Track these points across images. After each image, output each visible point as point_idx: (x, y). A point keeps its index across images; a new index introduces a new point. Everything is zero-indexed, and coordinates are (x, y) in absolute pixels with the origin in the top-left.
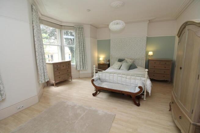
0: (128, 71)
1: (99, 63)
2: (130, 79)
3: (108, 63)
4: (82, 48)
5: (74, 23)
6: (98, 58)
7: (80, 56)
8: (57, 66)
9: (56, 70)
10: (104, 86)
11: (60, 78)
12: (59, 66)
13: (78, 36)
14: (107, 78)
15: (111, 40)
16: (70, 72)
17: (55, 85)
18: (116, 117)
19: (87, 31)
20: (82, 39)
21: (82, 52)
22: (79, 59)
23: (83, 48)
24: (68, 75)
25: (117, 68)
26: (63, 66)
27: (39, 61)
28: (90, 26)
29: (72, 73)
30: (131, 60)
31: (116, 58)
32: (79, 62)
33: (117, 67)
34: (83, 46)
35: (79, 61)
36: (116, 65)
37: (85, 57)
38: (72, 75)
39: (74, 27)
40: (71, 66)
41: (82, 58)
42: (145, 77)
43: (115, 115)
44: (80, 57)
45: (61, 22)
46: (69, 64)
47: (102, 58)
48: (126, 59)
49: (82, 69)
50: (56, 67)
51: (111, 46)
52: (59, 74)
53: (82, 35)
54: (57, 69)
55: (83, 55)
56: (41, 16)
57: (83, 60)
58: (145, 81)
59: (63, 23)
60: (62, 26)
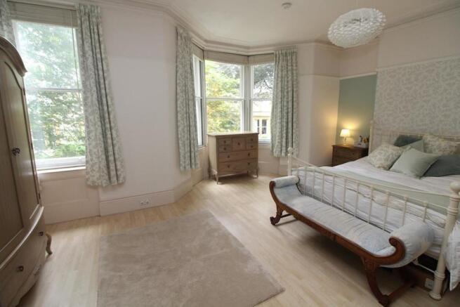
0: (417, 180)
1: (339, 144)
2: (385, 204)
3: (363, 145)
4: (288, 102)
5: (274, 45)
6: (339, 129)
7: (281, 122)
8: (225, 142)
9: (222, 150)
10: (294, 205)
11: (229, 167)
12: (228, 142)
13: (280, 75)
14: (315, 187)
15: (379, 76)
16: (256, 159)
17: (217, 179)
18: (280, 297)
19: (307, 60)
20: (290, 82)
21: (288, 113)
22: (278, 130)
23: (290, 104)
24: (249, 164)
25: (379, 162)
26: (239, 144)
27: (183, 129)
28: (313, 44)
29: (259, 162)
30: (444, 144)
31: (393, 132)
32: (277, 138)
33: (380, 159)
34: (290, 99)
35: (278, 134)
36: (380, 154)
37: (295, 126)
38: (259, 166)
39: (273, 53)
40: (257, 146)
41: (287, 129)
42: (445, 212)
43: (282, 291)
44: (282, 126)
45: (248, 48)
46: (252, 140)
47: (349, 130)
48: (428, 138)
49: (283, 154)
50: (223, 143)
51: (377, 95)
52: (227, 159)
53: (290, 73)
54: (225, 149)
55: (290, 119)
56: (204, 43)
57: (287, 133)
58: (443, 226)
59: (251, 50)
60: (248, 56)
